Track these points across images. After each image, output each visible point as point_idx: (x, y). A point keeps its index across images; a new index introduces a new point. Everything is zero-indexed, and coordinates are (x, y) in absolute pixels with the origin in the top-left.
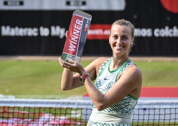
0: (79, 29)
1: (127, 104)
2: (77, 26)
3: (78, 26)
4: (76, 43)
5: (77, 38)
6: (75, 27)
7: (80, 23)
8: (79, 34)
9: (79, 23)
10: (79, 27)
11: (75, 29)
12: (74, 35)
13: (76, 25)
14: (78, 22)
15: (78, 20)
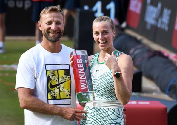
3: (80, 65)
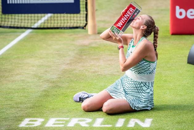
0: (130, 14)
1: (149, 68)
2: (129, 12)
4: (124, 23)
5: (126, 19)
6: (128, 12)
8: (129, 17)
9: (131, 11)
10: (130, 13)
11: (127, 13)
12: (125, 17)
14: (131, 9)
15: (131, 8)
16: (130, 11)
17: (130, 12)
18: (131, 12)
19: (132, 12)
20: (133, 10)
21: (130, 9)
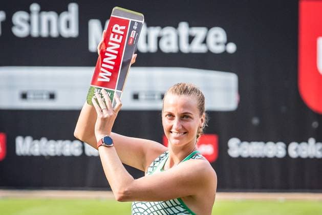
0: (120, 41)
2: (114, 37)
4: (112, 68)
5: (115, 57)
6: (111, 38)
7: (121, 30)
9: (118, 31)
10: (118, 38)
11: (113, 42)
12: (109, 52)
13: (112, 35)
14: (117, 28)
15: (116, 26)
16: (115, 34)
17: (117, 36)
18: (119, 35)
19: (122, 33)
20: (124, 28)
21: (114, 30)
